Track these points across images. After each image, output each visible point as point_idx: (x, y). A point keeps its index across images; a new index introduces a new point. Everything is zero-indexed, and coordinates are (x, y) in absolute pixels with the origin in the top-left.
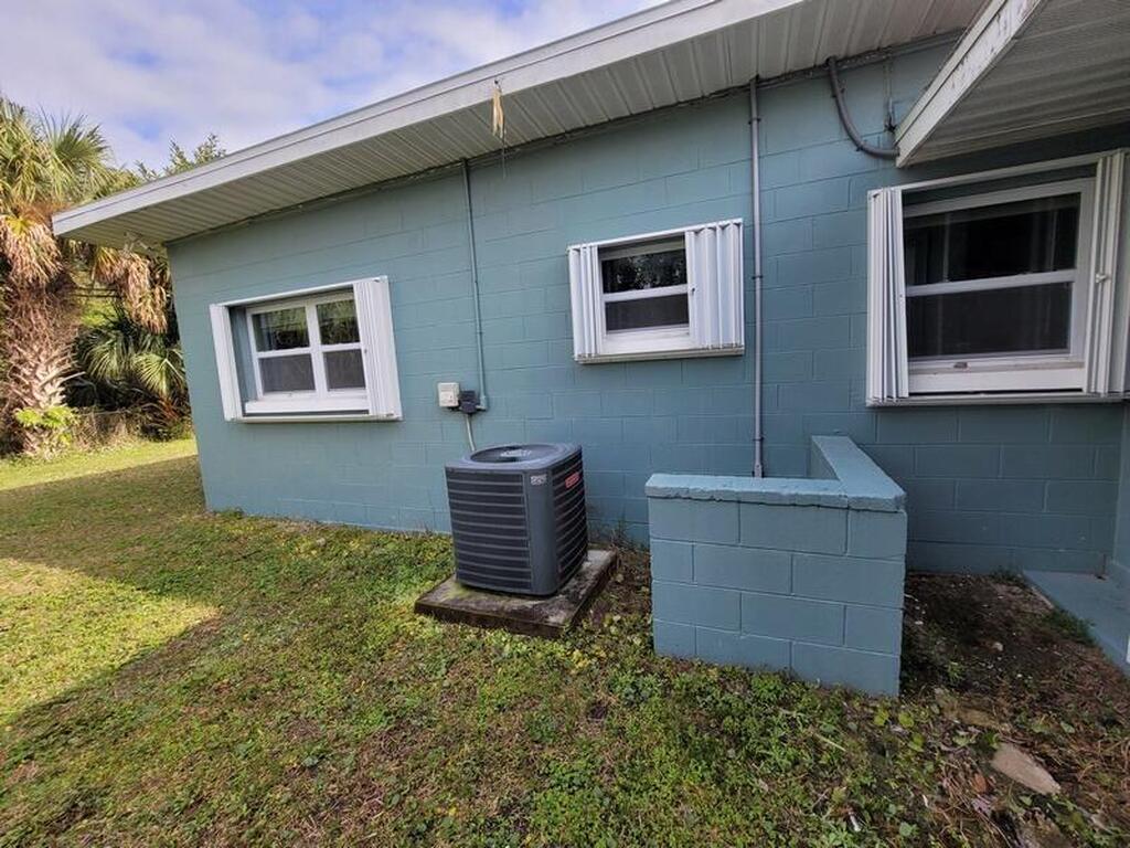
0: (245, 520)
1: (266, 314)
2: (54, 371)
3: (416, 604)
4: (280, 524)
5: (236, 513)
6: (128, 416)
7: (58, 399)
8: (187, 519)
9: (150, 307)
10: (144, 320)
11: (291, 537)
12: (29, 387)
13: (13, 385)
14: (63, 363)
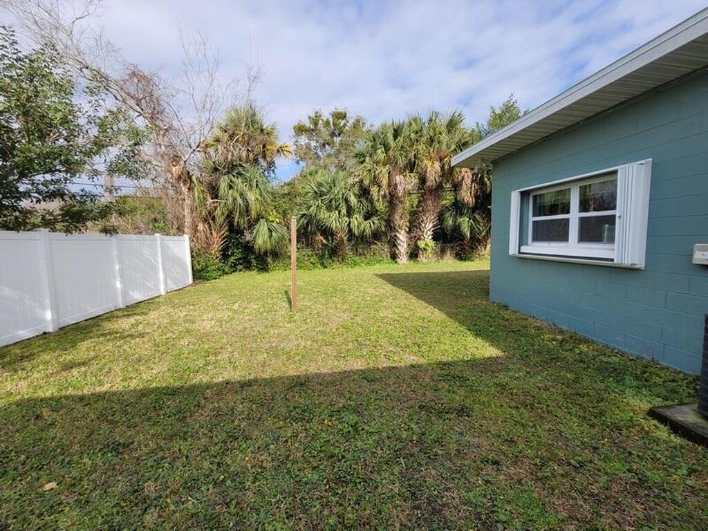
0: (509, 311)
1: (540, 195)
2: (431, 225)
3: (650, 409)
4: (530, 319)
5: (505, 306)
6: (452, 247)
7: (430, 237)
8: (481, 302)
9: (469, 194)
10: (466, 201)
11: (538, 328)
12: (423, 232)
13: (419, 230)
14: (434, 222)
